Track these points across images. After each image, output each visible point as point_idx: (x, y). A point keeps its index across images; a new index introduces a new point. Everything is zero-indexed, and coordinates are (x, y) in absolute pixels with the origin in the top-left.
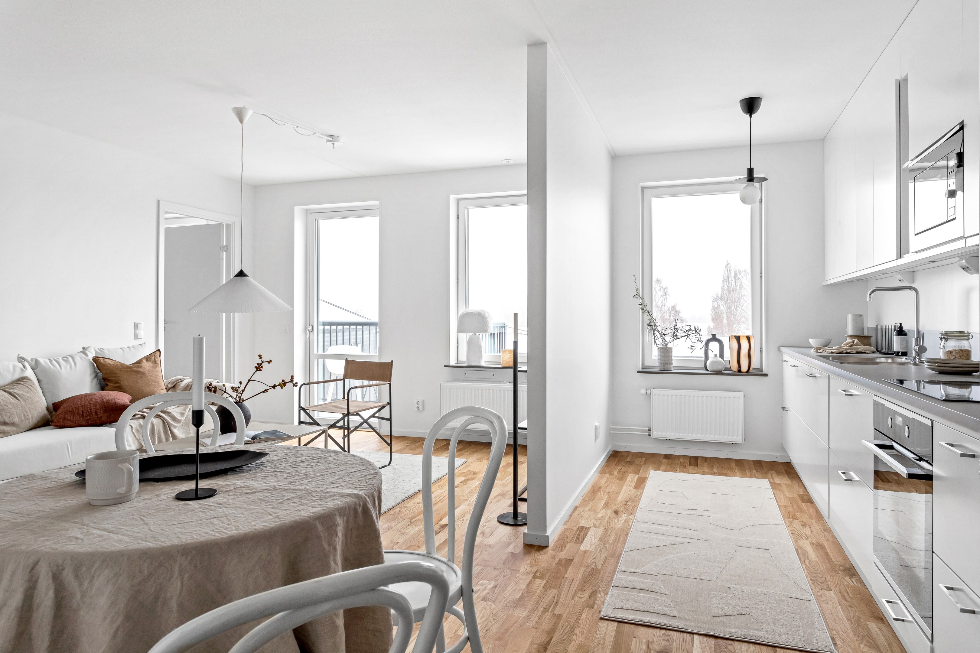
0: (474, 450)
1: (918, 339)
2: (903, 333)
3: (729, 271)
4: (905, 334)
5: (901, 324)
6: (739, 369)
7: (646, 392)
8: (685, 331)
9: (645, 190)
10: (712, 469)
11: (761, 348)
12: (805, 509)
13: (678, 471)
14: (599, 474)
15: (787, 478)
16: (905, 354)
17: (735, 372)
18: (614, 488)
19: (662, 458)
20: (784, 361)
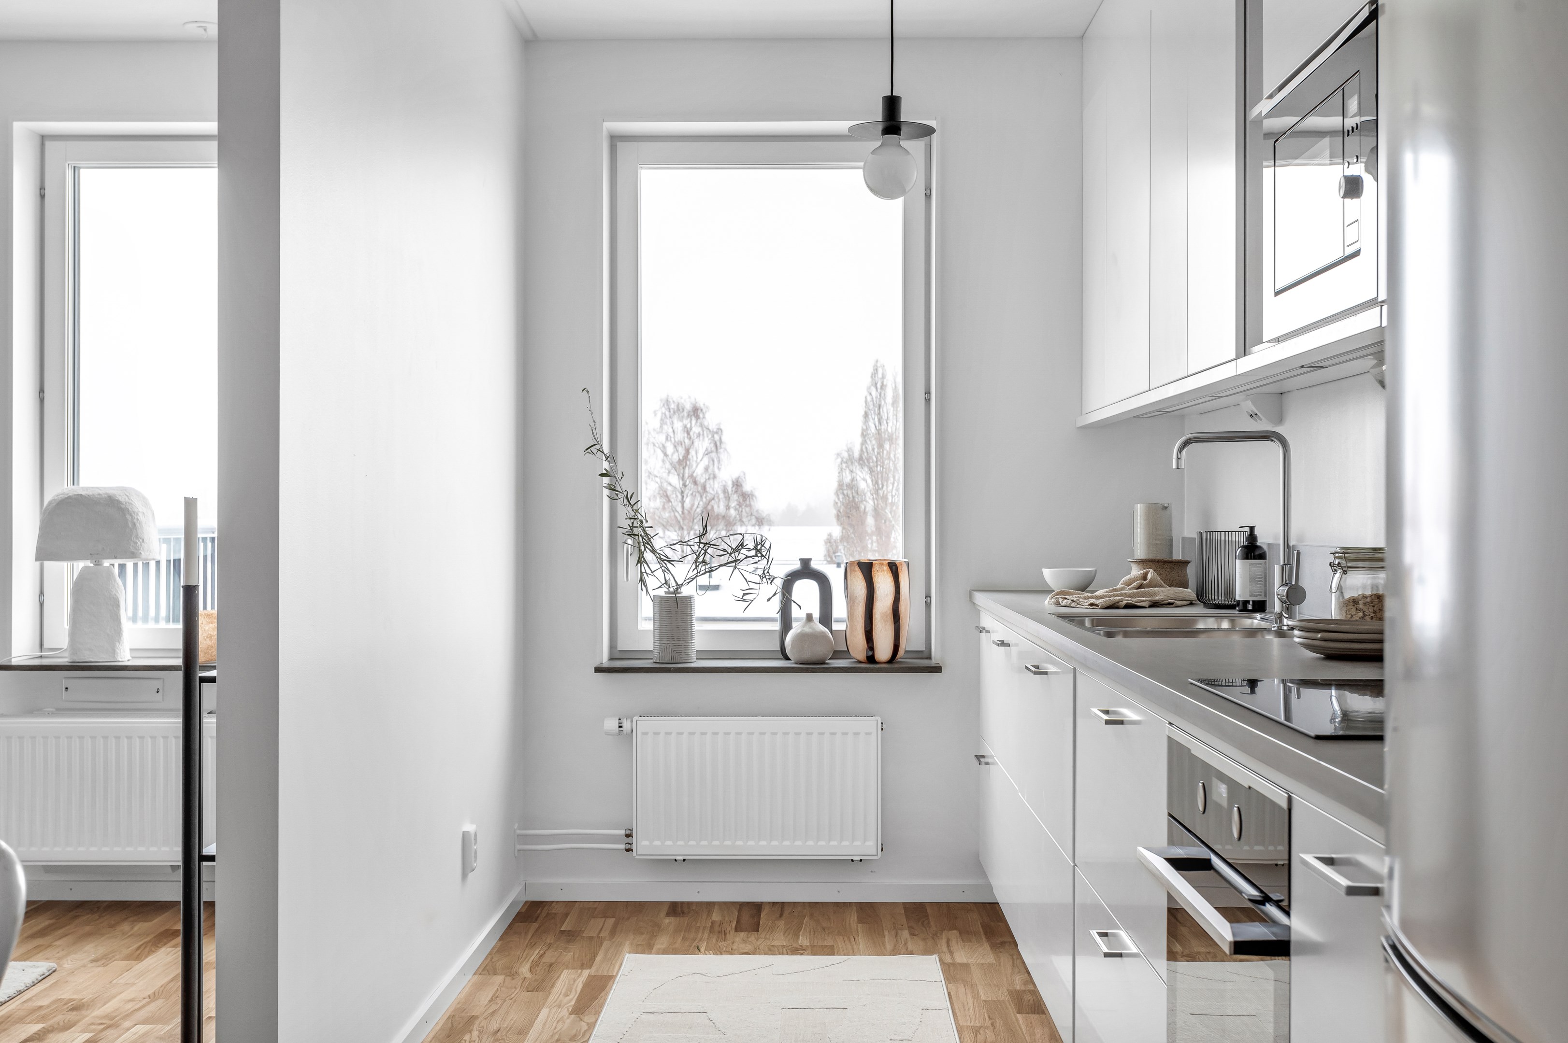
0: (87, 928)
1: (1288, 567)
2: (1258, 552)
3: (881, 388)
4: (1262, 556)
5: (1252, 529)
6: (870, 653)
7: (620, 727)
8: (729, 550)
9: (619, 144)
10: (796, 935)
11: (928, 596)
12: (1024, 1031)
13: (702, 950)
14: (476, 977)
15: (986, 945)
16: (1260, 607)
17: (860, 662)
18: (515, 1017)
19: (663, 914)
20: (982, 630)
